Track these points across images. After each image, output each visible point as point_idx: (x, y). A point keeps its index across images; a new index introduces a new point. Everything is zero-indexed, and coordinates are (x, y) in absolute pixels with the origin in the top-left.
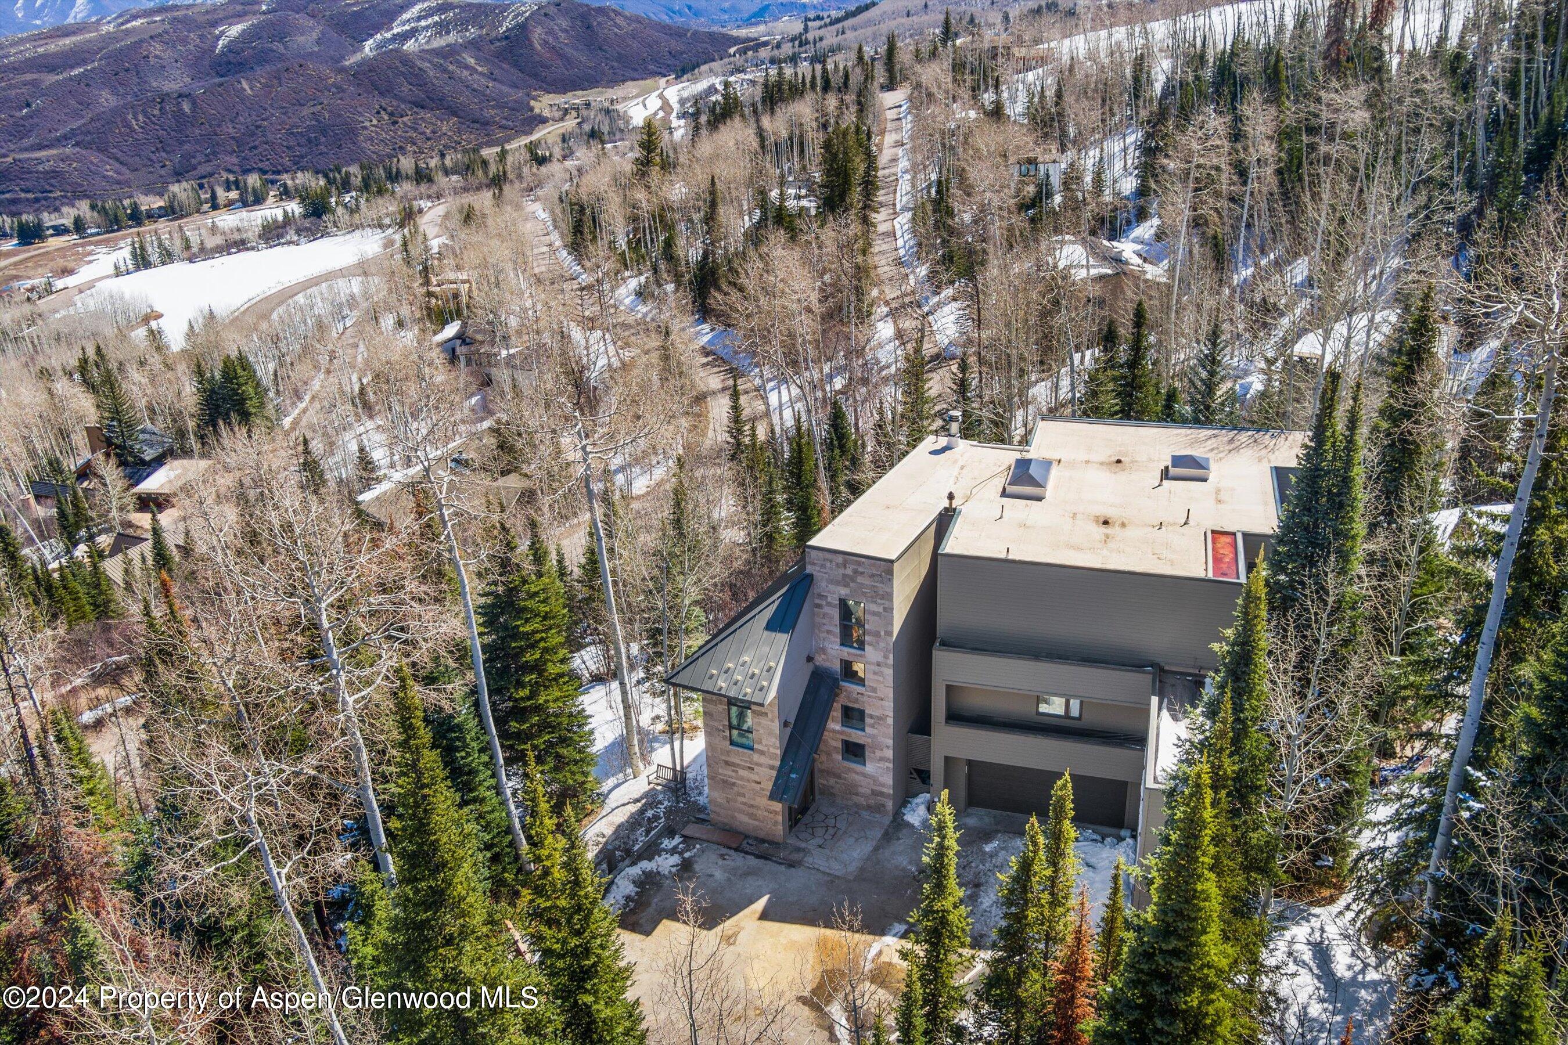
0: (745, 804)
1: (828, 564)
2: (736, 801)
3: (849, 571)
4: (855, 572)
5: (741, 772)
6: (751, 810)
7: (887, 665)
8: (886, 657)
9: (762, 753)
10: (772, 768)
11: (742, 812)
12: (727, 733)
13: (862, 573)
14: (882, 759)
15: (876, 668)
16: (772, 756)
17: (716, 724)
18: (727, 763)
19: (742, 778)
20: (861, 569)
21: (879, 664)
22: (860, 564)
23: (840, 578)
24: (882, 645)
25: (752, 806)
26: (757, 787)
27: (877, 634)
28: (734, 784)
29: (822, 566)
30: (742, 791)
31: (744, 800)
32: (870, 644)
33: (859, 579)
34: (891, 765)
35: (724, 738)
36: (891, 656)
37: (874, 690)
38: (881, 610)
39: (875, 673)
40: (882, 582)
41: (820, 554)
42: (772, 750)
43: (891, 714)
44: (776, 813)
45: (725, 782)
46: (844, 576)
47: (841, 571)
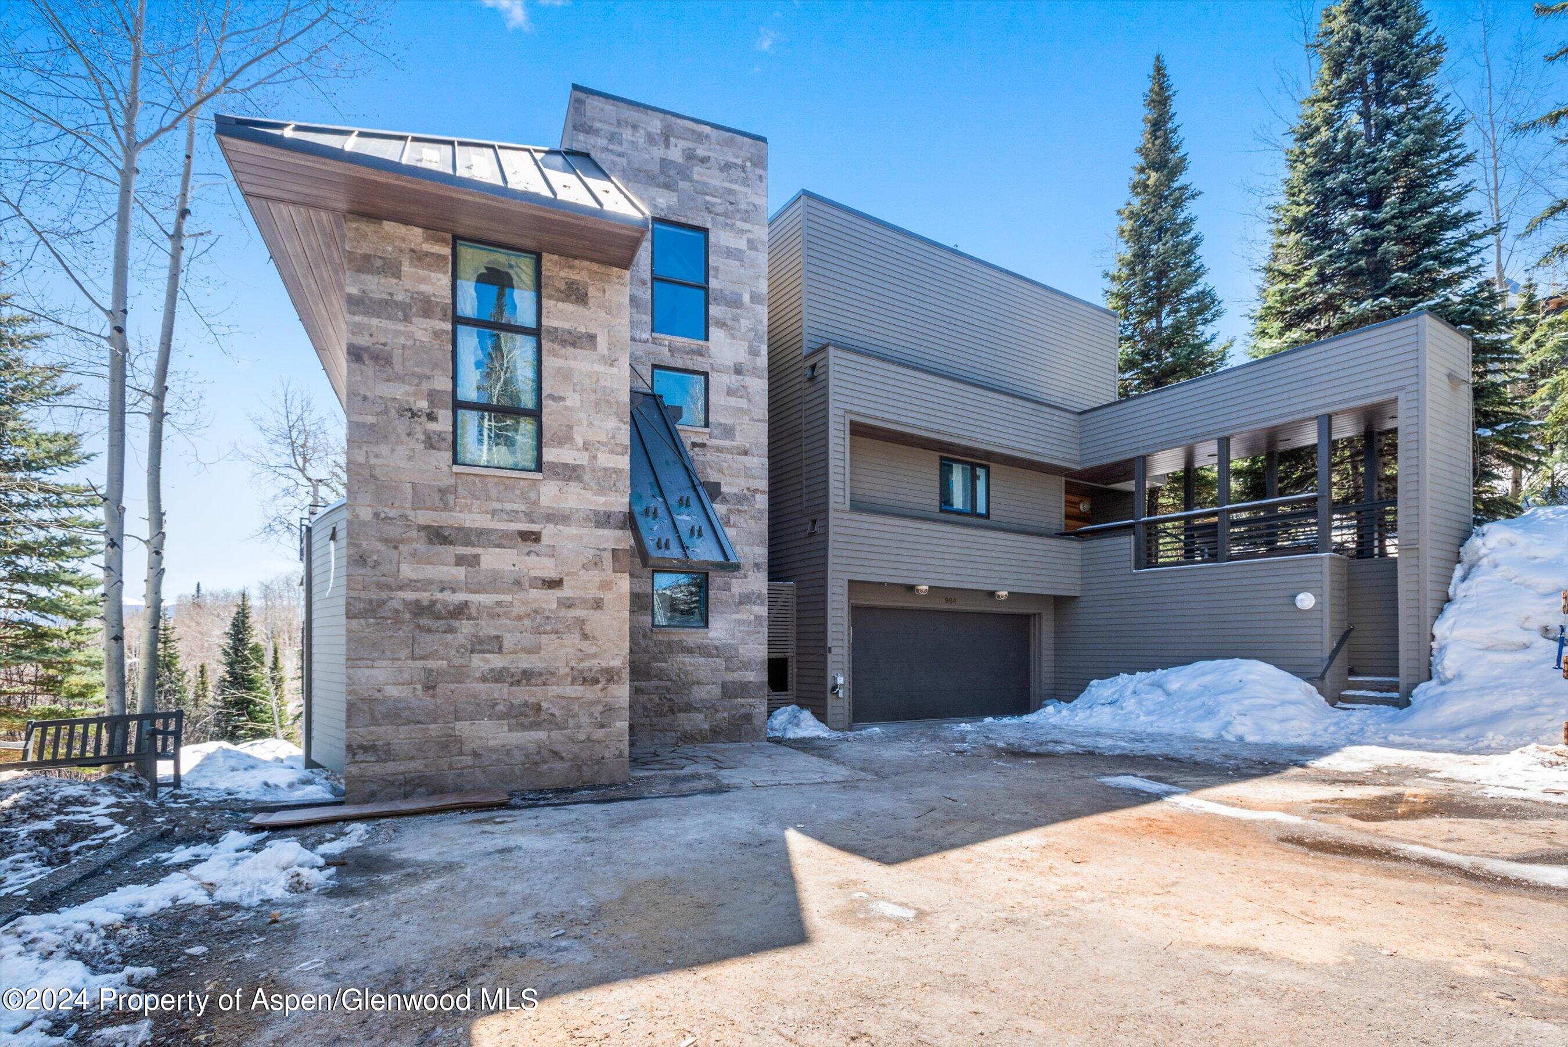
0: (498, 676)
1: (627, 134)
2: (460, 674)
3: (675, 154)
4: (690, 156)
5: (493, 559)
6: (521, 694)
7: (754, 372)
8: (754, 352)
9: (570, 473)
10: (603, 520)
11: (488, 709)
12: (443, 424)
13: (704, 160)
14: (746, 600)
15: (734, 380)
16: (605, 479)
17: (399, 391)
18: (438, 536)
19: (494, 582)
20: (701, 152)
21: (738, 371)
22: (701, 138)
23: (656, 168)
24: (745, 323)
25: (527, 676)
26: (549, 599)
27: (735, 302)
28: (460, 611)
29: (612, 138)
30: (488, 628)
31: (496, 661)
32: (722, 324)
33: (698, 173)
34: (762, 610)
35: (431, 442)
36: (764, 349)
37: (729, 432)
38: (742, 244)
39: (730, 392)
40: (745, 182)
41: (609, 108)
42: (605, 460)
43: (763, 484)
44: (610, 676)
45: (419, 610)
46: (665, 163)
47: (658, 152)
